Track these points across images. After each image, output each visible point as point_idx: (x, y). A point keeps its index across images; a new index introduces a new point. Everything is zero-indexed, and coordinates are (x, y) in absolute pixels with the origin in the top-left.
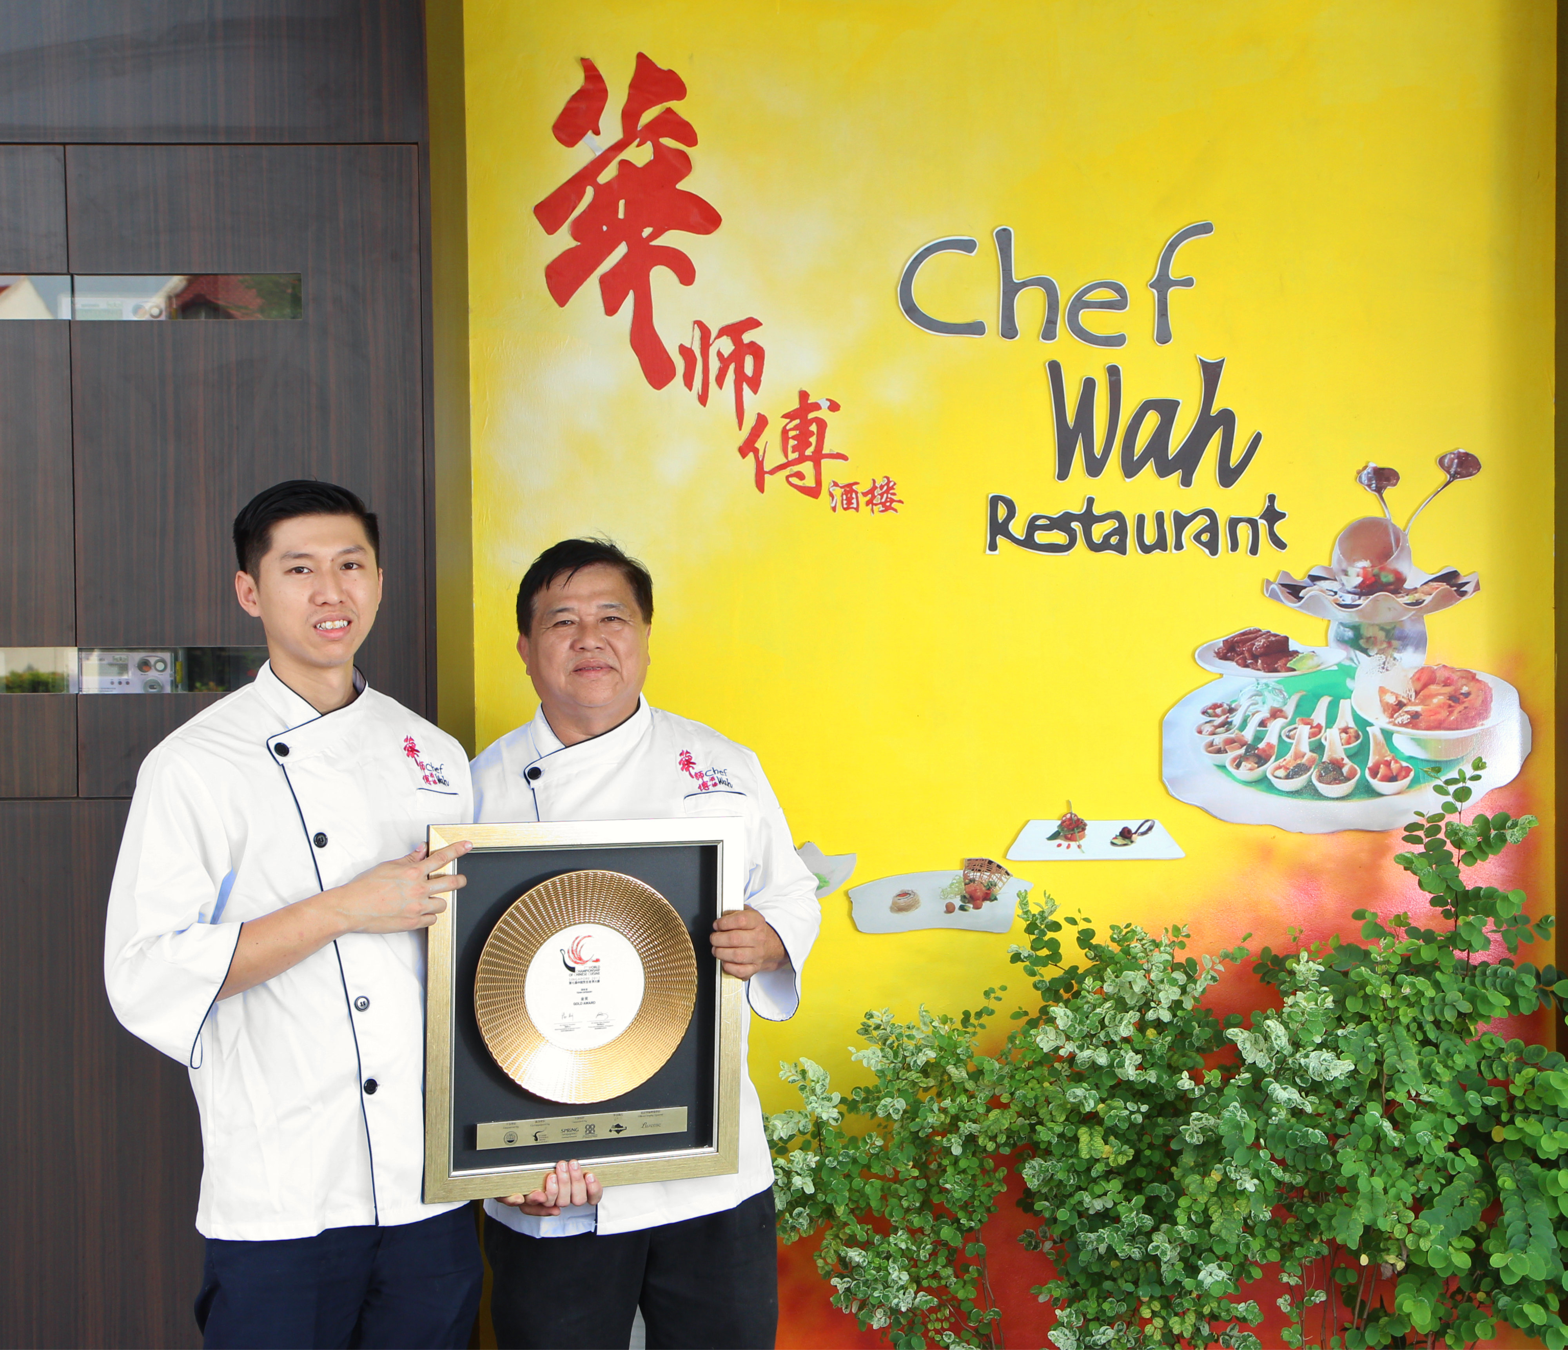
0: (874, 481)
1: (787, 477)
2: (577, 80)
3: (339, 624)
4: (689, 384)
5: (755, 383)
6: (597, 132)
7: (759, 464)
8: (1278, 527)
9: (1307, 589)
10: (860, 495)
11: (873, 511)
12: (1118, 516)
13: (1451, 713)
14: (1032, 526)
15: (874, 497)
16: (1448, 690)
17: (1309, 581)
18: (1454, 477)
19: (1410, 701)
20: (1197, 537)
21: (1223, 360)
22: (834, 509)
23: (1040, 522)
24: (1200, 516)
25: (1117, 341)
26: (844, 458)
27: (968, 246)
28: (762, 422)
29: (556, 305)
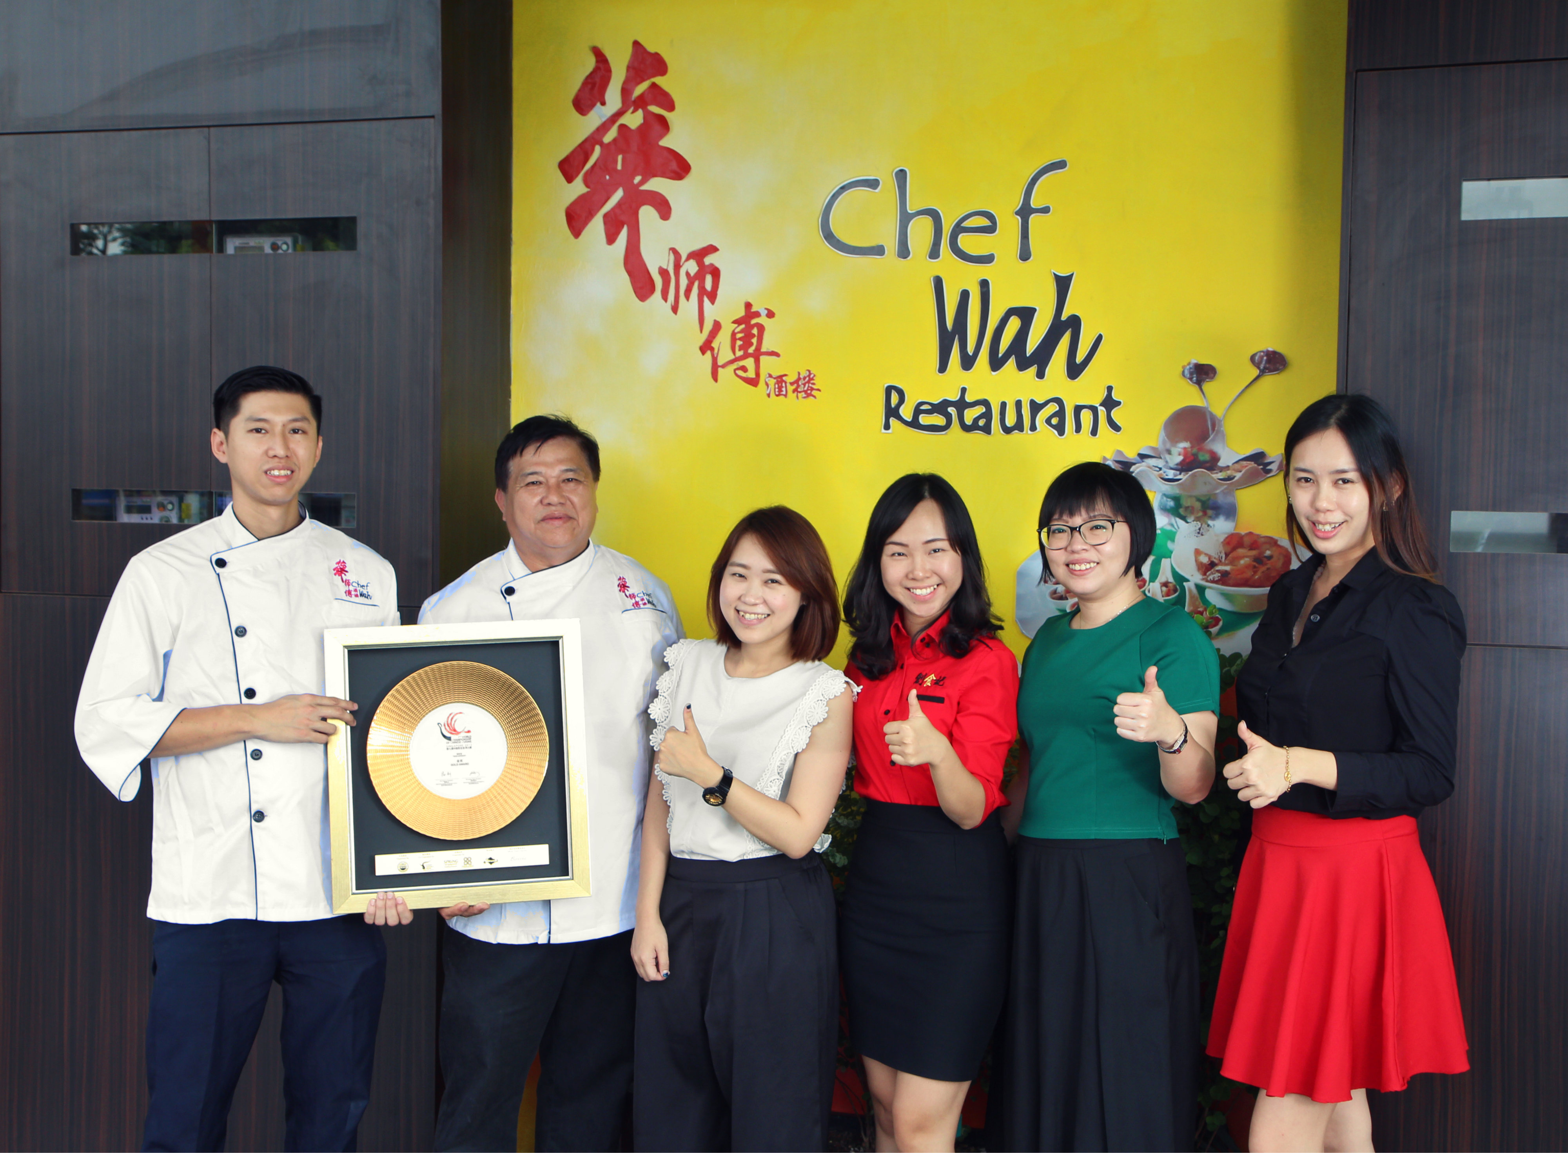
0: (799, 373)
1: (735, 370)
2: (590, 63)
3: (283, 473)
4: (665, 297)
5: (713, 296)
6: (603, 103)
7: (715, 360)
8: (1115, 414)
9: (1137, 465)
10: (788, 385)
11: (797, 397)
12: (985, 403)
13: (1255, 573)
14: (918, 411)
15: (798, 386)
16: (1254, 553)
17: (1138, 459)
18: (1262, 373)
19: (1220, 561)
20: (1048, 421)
21: (1072, 275)
22: (769, 395)
23: (923, 407)
24: (1051, 403)
25: (988, 259)
26: (777, 355)
27: (873, 184)
28: (717, 326)
29: (572, 237)
